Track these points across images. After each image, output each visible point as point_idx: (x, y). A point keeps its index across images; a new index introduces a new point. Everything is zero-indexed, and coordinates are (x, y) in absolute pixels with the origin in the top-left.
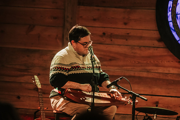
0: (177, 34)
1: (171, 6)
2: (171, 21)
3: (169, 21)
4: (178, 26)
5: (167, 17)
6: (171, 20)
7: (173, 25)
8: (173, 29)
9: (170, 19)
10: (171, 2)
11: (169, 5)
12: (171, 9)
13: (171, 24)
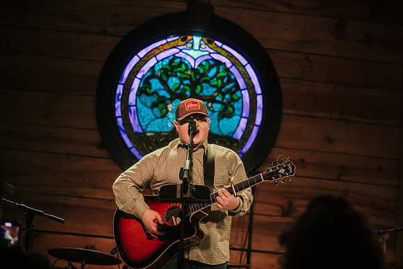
0: (129, 137)
1: (121, 93)
2: (119, 117)
3: (117, 115)
4: (131, 124)
5: (114, 109)
6: (120, 115)
7: (123, 123)
8: (123, 128)
9: (118, 113)
10: (122, 86)
11: (118, 92)
12: (120, 97)
13: (120, 120)
